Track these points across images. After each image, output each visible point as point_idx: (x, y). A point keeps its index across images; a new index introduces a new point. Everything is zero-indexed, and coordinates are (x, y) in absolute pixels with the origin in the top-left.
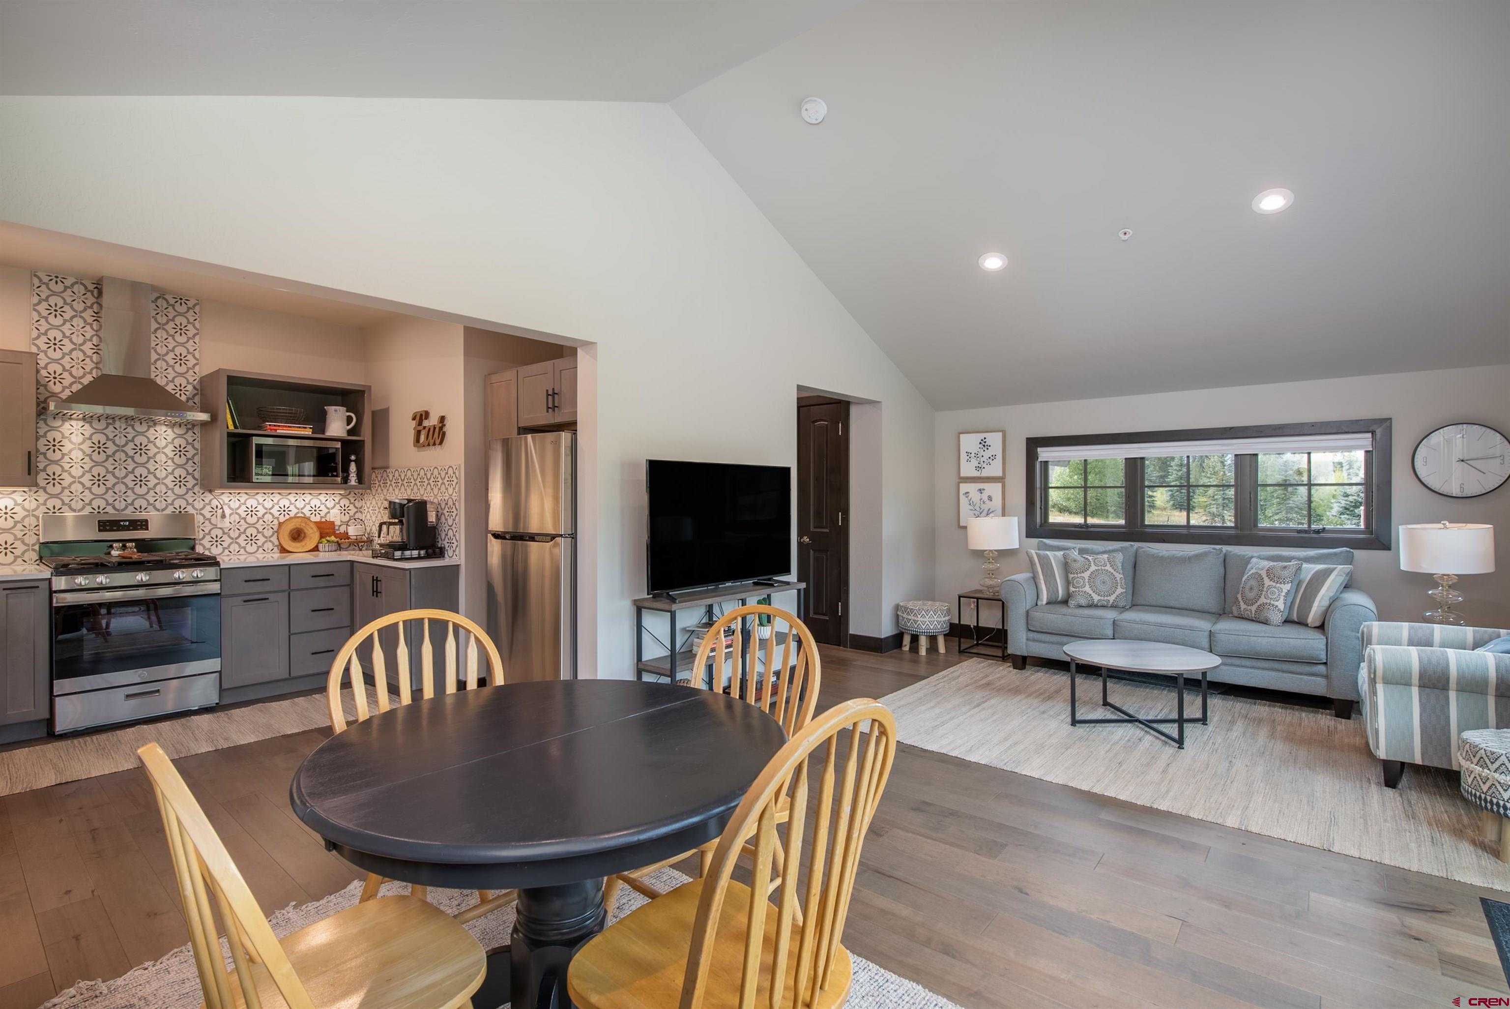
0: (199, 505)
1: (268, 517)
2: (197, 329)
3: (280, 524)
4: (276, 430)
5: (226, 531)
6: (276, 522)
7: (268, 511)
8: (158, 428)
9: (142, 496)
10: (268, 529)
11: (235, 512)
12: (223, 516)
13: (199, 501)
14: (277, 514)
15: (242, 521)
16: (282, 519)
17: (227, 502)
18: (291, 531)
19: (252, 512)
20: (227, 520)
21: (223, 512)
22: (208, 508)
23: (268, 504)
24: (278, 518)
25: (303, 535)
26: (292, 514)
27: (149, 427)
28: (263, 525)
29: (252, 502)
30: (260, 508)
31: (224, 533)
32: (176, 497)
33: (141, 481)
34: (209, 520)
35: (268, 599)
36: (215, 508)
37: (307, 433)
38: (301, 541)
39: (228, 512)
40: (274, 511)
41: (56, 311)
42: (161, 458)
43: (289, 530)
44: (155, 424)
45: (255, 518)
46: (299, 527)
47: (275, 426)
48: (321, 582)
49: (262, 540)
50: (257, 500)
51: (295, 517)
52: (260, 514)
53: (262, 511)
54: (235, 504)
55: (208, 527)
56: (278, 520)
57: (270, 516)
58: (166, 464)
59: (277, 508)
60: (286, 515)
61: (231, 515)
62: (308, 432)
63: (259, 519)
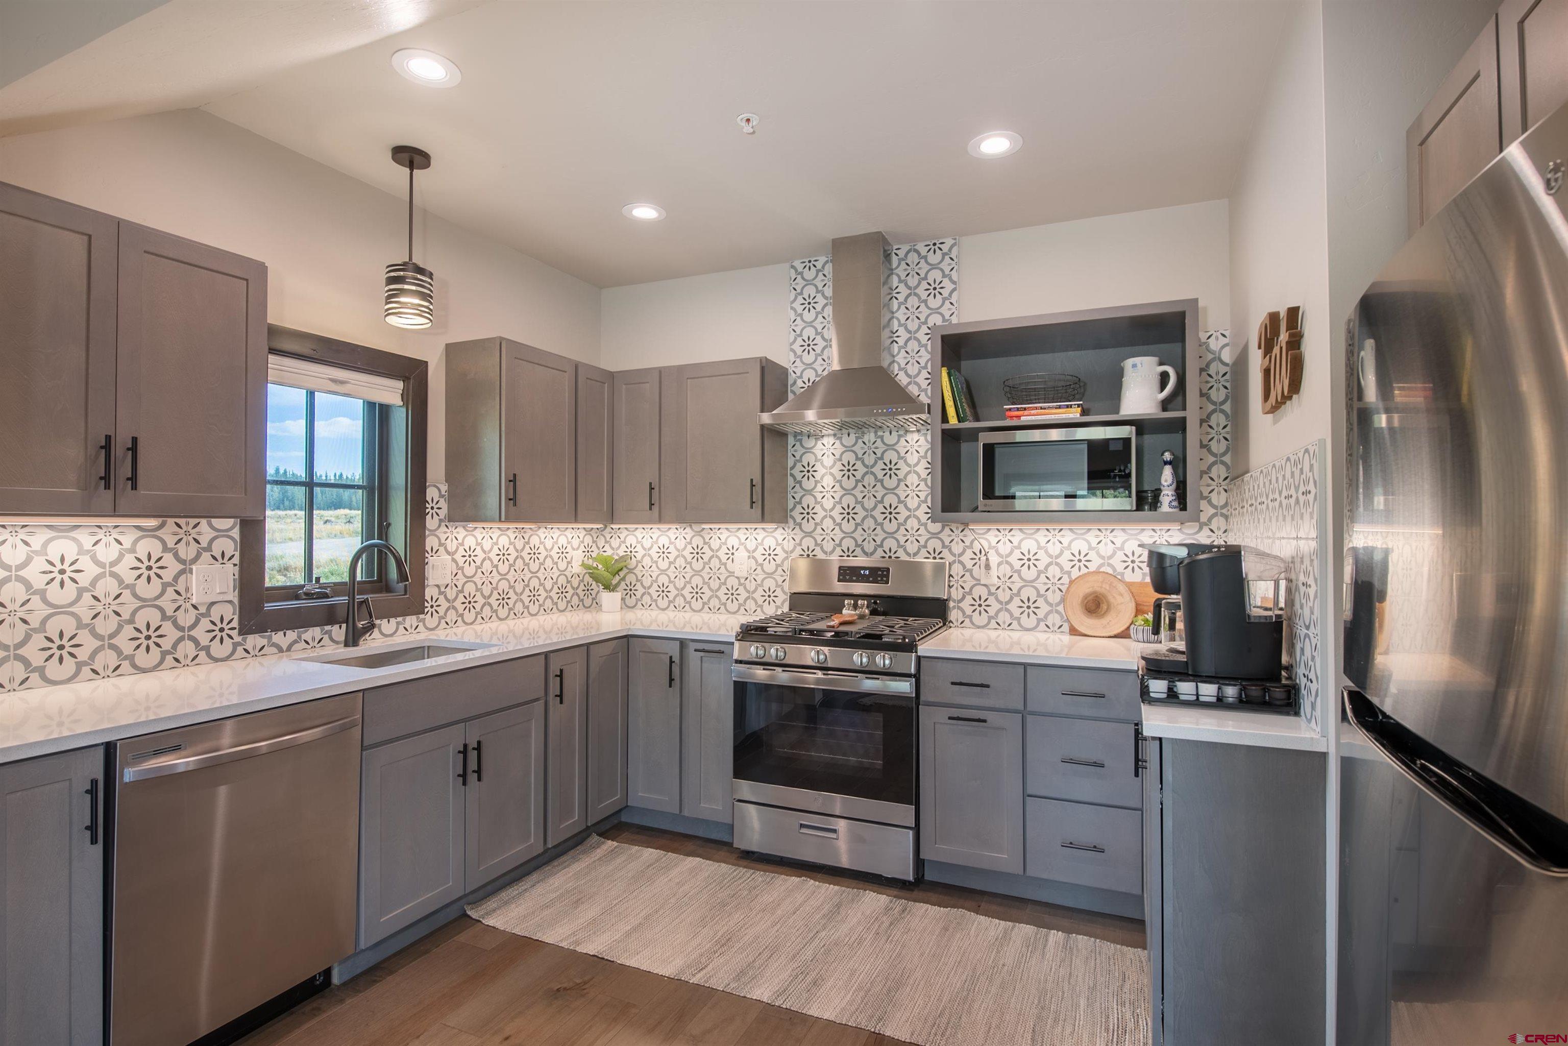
0: (957, 548)
1: (1054, 571)
2: (954, 283)
3: (1071, 582)
4: (1019, 417)
5: (993, 590)
6: (1065, 580)
7: (1054, 561)
8: (909, 437)
9: (891, 535)
10: (1054, 592)
11: (1005, 560)
12: (988, 567)
13: (957, 543)
14: (1067, 566)
15: (1016, 575)
16: (1075, 573)
17: (994, 543)
18: (1085, 597)
19: (1029, 560)
20: (994, 572)
21: (987, 559)
22: (969, 554)
23: (1054, 549)
24: (1069, 573)
25: (1104, 607)
26: (1093, 567)
27: (900, 436)
28: (1045, 584)
29: (1029, 545)
30: (1041, 554)
31: (990, 593)
32: (930, 536)
33: (891, 513)
34: (970, 571)
35: (985, 721)
36: (978, 553)
37: (1071, 416)
38: (1102, 616)
39: (994, 559)
40: (1064, 560)
41: (809, 304)
42: (913, 479)
43: (1081, 595)
44: (907, 431)
45: (1033, 572)
46: (1098, 589)
47: (1018, 409)
48: (1085, 707)
49: (1044, 608)
50: (1037, 541)
51: (1097, 572)
52: (1041, 566)
53: (1044, 560)
54: (1004, 548)
55: (969, 582)
56: (1070, 577)
57: (1057, 569)
58: (918, 488)
59: (1067, 555)
60: (1083, 567)
61: (999, 564)
62: (1074, 414)
63: (1040, 573)
